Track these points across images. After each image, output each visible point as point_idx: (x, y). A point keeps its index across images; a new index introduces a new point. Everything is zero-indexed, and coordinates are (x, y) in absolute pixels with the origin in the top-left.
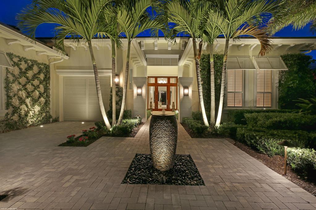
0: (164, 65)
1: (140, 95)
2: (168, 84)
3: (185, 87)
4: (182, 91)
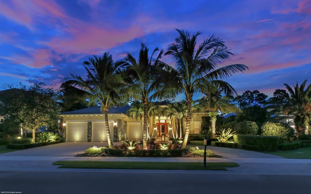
1: (155, 130)
2: (166, 124)
3: (170, 127)
4: (170, 129)
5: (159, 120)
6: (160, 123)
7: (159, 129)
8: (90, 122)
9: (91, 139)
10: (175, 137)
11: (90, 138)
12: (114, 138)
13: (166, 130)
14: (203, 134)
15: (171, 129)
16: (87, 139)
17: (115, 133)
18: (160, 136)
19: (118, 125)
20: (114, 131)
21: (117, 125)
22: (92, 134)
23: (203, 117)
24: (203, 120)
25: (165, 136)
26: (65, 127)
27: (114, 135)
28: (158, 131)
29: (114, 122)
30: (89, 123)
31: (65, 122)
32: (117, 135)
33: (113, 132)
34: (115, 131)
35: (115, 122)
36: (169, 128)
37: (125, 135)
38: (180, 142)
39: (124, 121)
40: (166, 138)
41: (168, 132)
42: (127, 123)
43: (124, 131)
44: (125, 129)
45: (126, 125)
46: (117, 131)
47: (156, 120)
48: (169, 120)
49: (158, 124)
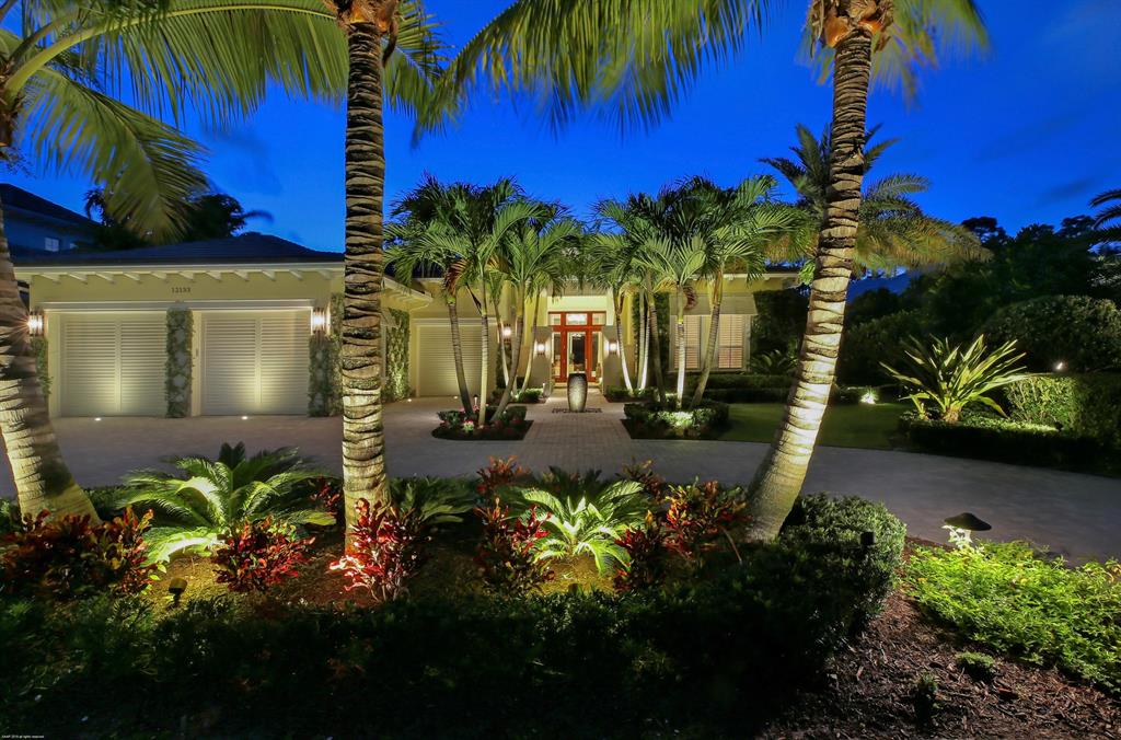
1: (541, 354)
2: (589, 327)
3: (612, 341)
4: (606, 347)
5: (564, 314)
6: (564, 328)
7: (560, 348)
8: (182, 308)
9: (187, 404)
10: (635, 383)
11: (179, 399)
12: (313, 397)
13: (588, 352)
14: (766, 369)
15: (614, 347)
16: (166, 404)
17: (320, 367)
18: (562, 378)
19: (333, 325)
20: (313, 358)
21: (329, 322)
22: (193, 375)
23: (758, 296)
24: (758, 307)
25: (585, 378)
26: (39, 336)
27: (313, 378)
28: (558, 357)
29: (311, 308)
30: (173, 315)
31: (38, 312)
32: (327, 379)
33: (309, 362)
34: (319, 356)
35: (319, 309)
36: (607, 343)
37: (398, 378)
38: (676, 420)
39: (390, 309)
40: (589, 391)
41: (600, 361)
42: (408, 323)
43: (393, 357)
44: (397, 347)
45: (407, 331)
46: (327, 356)
47: (550, 313)
48: (605, 312)
49: (556, 328)
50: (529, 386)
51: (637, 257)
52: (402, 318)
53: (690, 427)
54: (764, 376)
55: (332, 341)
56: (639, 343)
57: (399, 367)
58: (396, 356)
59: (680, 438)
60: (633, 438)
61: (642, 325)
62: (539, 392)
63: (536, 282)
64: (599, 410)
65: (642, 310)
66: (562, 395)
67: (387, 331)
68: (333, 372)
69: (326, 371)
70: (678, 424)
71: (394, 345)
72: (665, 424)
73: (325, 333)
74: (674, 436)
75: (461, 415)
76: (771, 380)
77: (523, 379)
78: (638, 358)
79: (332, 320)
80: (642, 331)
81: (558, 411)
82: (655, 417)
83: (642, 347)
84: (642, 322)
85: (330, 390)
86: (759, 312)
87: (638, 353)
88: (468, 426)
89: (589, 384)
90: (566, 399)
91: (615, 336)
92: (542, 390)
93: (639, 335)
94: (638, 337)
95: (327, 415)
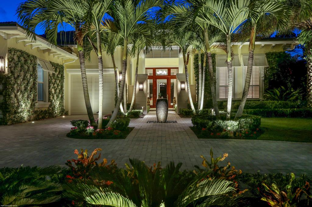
0: (163, 57)
1: (141, 90)
2: (169, 77)
3: (182, 82)
4: (179, 87)
5: (154, 69)
6: (155, 77)
7: (153, 90)
10: (196, 106)
13: (169, 92)
15: (184, 86)
19: (9, 68)
21: (6, 65)
23: (268, 55)
24: (268, 61)
25: (167, 104)
28: (152, 95)
32: (6, 101)
36: (179, 84)
37: (57, 103)
38: (227, 126)
39: (51, 62)
40: (169, 112)
41: (175, 95)
42: (63, 71)
43: (53, 91)
44: (56, 85)
45: (62, 77)
46: (6, 87)
47: (146, 69)
48: (177, 68)
49: (150, 77)
50: (134, 108)
51: (200, 16)
52: (59, 68)
53: (237, 130)
54: (276, 102)
55: (9, 78)
56: (198, 84)
57: (58, 97)
58: (55, 90)
59: (231, 138)
60: (199, 137)
61: (200, 72)
62: (140, 112)
63: (136, 45)
64: (176, 122)
65: (200, 63)
66: (153, 114)
67: (49, 75)
68: (10, 98)
69: (5, 96)
70: (229, 128)
71: (54, 84)
72: (220, 129)
73: (4, 72)
74: (226, 137)
75: (86, 123)
76: (280, 104)
77: (130, 104)
78: (198, 93)
79: (9, 65)
80: (200, 76)
81: (150, 122)
82: (213, 124)
83: (200, 85)
84: (200, 70)
85: (8, 108)
86: (269, 65)
87: (198, 90)
88: (90, 129)
89: (169, 109)
90: (155, 116)
91: (185, 80)
92: (141, 111)
93: (198, 79)
94: (197, 80)
95: (6, 124)
